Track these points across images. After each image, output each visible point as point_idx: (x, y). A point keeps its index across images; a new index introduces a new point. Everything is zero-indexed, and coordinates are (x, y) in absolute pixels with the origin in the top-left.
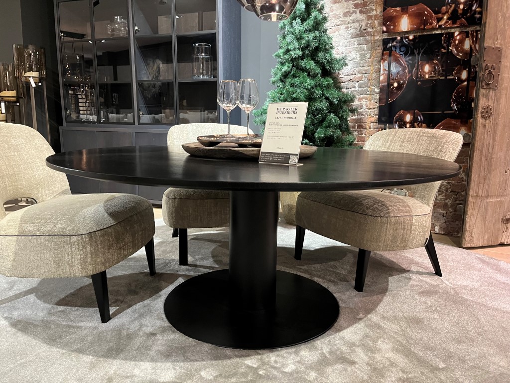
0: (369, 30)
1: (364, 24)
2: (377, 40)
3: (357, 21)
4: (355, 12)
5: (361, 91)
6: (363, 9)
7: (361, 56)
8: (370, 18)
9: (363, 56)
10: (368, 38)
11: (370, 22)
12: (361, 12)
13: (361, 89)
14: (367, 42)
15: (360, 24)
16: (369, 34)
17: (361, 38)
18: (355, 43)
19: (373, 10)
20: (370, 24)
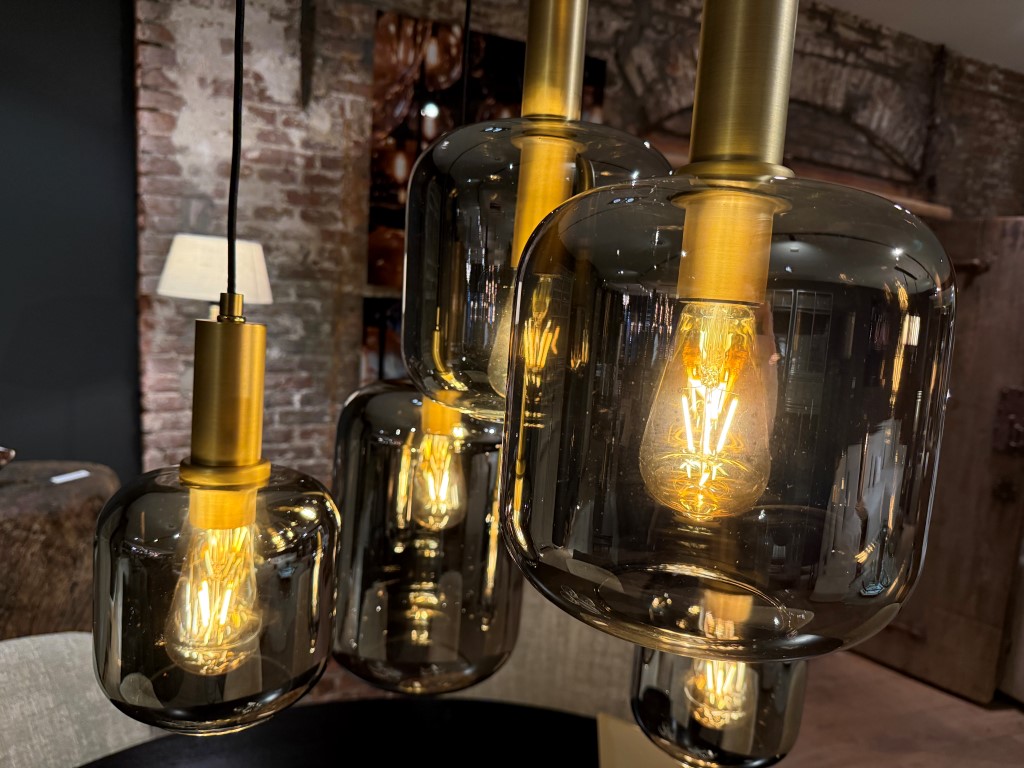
0: (327, 265)
1: (313, 247)
2: (349, 295)
3: (296, 238)
4: (287, 213)
5: (308, 414)
6: (311, 211)
7: (307, 326)
8: (328, 236)
9: (311, 329)
10: (326, 284)
11: (329, 246)
12: (305, 217)
13: (308, 409)
14: (322, 295)
15: (302, 247)
16: (327, 275)
17: (307, 284)
18: (292, 292)
19: (335, 219)
20: (331, 252)
